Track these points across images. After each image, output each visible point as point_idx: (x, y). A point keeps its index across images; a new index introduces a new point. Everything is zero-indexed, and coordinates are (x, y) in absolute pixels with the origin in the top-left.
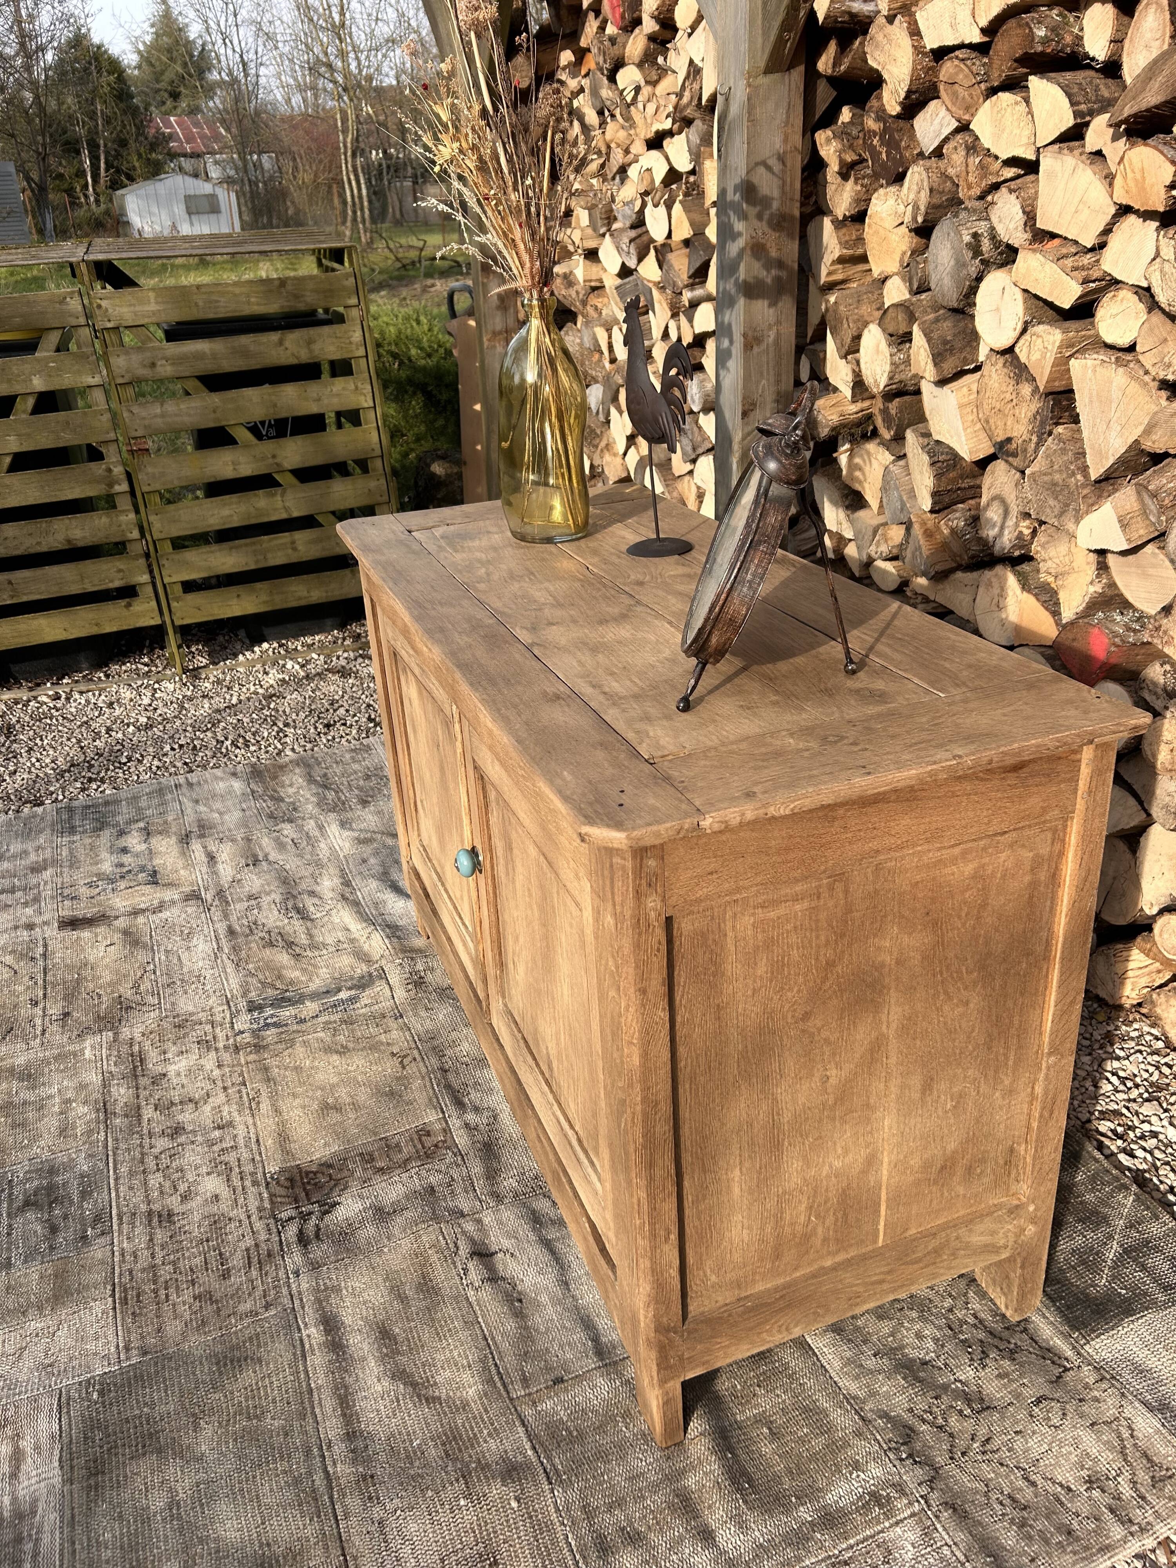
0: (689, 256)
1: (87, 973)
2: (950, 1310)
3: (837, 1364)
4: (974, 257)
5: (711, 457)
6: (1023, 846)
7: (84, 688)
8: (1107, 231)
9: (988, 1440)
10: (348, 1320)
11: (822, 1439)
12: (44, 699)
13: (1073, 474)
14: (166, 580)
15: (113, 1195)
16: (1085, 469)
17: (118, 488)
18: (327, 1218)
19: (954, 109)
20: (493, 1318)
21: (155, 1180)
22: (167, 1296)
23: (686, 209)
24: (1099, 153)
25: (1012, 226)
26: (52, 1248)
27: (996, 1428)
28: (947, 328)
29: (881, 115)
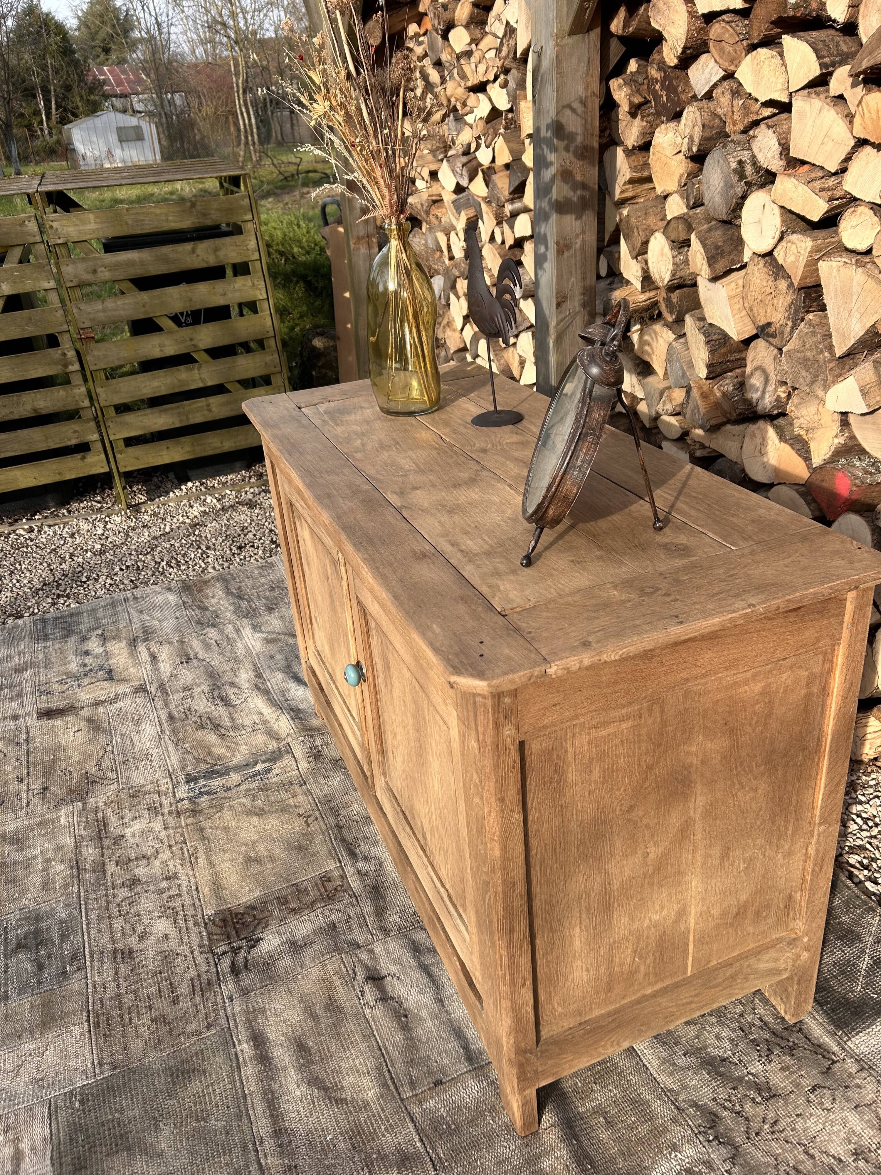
0: (509, 177)
1: (61, 754)
2: (741, 1015)
3: (655, 1063)
4: (740, 180)
5: (530, 333)
6: (801, 667)
7: (51, 522)
8: (848, 159)
9: (776, 1122)
10: (272, 1036)
11: (646, 1126)
12: (21, 532)
13: (822, 352)
14: (112, 438)
15: (86, 937)
16: (831, 348)
17: (71, 368)
18: (253, 951)
19: (721, 61)
20: (385, 1032)
21: (118, 924)
22: (130, 1019)
23: (507, 141)
24: (841, 97)
25: (770, 155)
26: (39, 982)
27: (781, 1112)
28: (718, 236)
29: (662, 66)
